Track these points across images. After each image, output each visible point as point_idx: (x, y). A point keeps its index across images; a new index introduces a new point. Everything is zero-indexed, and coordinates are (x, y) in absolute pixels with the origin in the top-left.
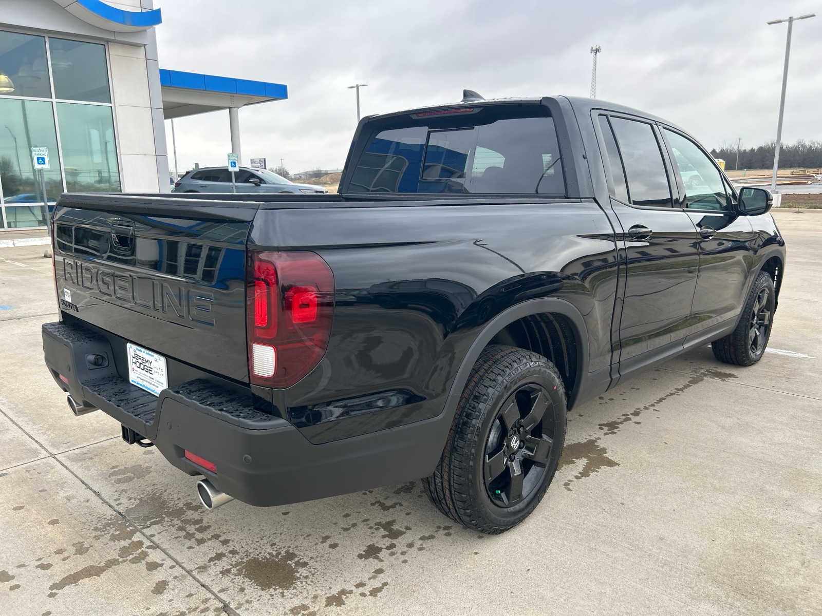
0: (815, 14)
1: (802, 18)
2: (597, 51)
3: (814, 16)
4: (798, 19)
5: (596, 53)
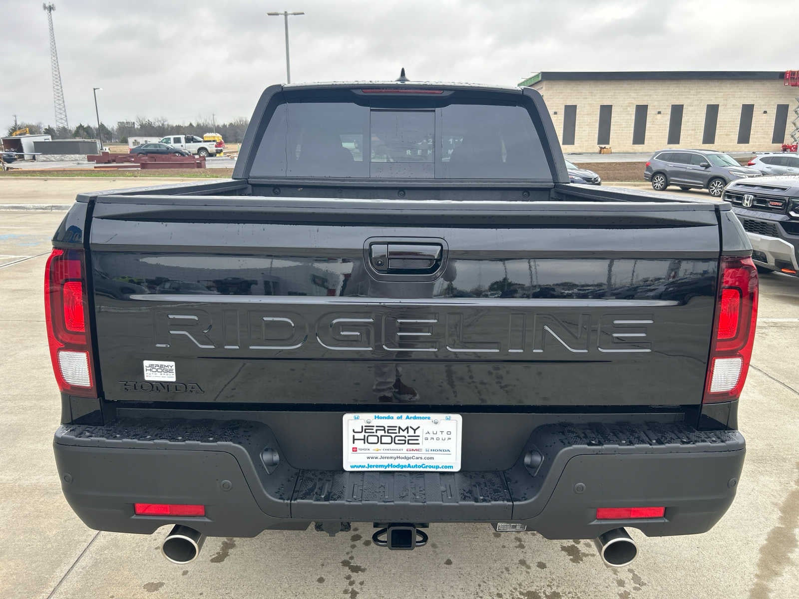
0: (305, 13)
1: (295, 14)
2: (51, 8)
3: (303, 14)
4: (292, 14)
5: (50, 11)
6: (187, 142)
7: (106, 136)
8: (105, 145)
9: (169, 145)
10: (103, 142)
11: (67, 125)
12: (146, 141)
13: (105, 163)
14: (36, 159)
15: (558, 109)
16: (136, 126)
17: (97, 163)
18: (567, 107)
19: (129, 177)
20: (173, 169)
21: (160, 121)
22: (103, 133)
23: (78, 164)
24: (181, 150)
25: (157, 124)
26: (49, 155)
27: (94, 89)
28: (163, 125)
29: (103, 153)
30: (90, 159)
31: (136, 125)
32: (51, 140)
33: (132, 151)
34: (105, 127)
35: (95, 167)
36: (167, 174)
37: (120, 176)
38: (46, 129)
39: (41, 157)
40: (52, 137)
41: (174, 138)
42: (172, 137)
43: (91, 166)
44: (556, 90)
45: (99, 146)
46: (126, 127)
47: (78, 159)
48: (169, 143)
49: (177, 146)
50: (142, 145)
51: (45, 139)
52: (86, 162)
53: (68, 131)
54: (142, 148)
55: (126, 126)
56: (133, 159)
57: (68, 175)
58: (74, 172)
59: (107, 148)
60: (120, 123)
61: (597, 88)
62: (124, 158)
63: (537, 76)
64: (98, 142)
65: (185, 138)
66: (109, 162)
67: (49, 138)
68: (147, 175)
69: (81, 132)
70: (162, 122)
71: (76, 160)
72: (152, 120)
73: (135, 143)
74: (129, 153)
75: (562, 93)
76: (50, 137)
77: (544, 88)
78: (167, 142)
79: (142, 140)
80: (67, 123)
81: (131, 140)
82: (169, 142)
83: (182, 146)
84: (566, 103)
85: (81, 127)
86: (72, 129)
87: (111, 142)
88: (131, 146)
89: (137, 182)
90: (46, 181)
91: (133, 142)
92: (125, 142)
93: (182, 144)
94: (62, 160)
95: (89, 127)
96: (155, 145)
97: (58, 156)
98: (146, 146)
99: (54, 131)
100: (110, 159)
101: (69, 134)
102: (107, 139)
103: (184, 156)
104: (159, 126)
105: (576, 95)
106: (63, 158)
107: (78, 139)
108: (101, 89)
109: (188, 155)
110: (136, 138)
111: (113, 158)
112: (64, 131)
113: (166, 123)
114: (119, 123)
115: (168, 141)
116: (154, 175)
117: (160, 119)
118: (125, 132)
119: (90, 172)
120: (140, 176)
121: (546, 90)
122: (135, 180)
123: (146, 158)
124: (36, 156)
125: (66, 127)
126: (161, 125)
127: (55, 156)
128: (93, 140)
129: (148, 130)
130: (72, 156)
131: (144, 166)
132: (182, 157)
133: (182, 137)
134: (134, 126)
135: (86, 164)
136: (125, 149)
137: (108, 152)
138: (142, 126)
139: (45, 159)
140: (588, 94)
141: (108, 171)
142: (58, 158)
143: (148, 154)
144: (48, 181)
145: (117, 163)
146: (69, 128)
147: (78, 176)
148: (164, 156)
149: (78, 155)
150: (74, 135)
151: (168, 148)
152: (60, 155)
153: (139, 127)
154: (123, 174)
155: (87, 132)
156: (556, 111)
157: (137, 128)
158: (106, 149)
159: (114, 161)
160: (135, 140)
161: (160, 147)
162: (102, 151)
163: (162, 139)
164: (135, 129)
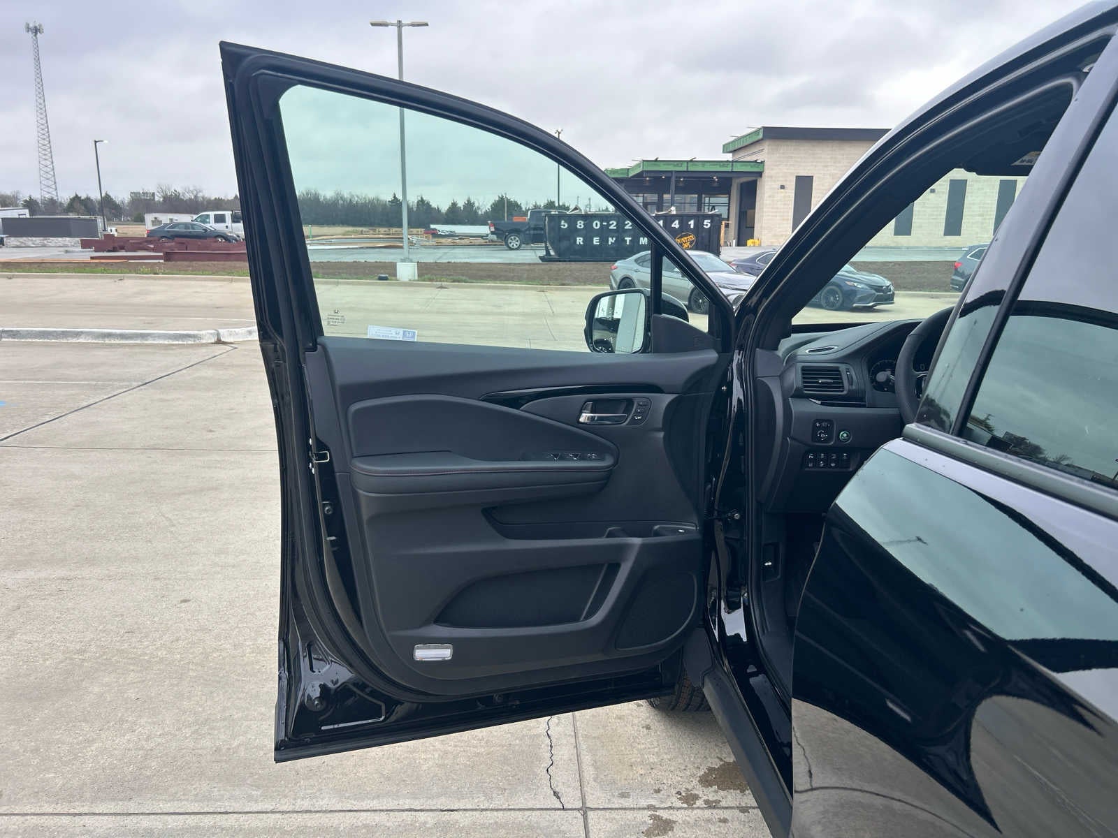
0: (429, 23)
1: (413, 25)
2: (36, 30)
3: (427, 25)
4: (408, 25)
5: (36, 34)
6: (234, 221)
7: (113, 211)
8: (110, 225)
9: (208, 226)
10: (108, 220)
11: (57, 196)
12: (171, 220)
13: (109, 251)
14: (5, 243)
15: (786, 181)
16: (157, 199)
17: (96, 251)
18: (799, 179)
19: (146, 274)
20: (215, 262)
21: (192, 192)
22: (108, 207)
23: (67, 252)
24: (225, 234)
25: (188, 196)
26: (25, 238)
27: (96, 142)
28: (196, 197)
29: (104, 235)
30: (85, 245)
31: (156, 197)
32: (28, 216)
33: (150, 233)
34: (112, 199)
35: (92, 258)
36: (206, 271)
37: (130, 272)
38: (26, 201)
39: (13, 241)
40: (30, 211)
41: (215, 215)
42: (212, 214)
43: (86, 255)
44: (783, 153)
45: (100, 225)
46: (141, 199)
47: (69, 244)
48: (206, 222)
49: (220, 227)
50: (166, 225)
51: (19, 215)
52: (80, 249)
53: (58, 204)
54: (166, 229)
55: (143, 197)
56: (152, 246)
57: (47, 270)
58: (58, 265)
59: (114, 229)
60: (134, 193)
61: (842, 152)
62: (138, 244)
63: (757, 132)
64: (100, 220)
65: (231, 215)
66: (114, 250)
67: (26, 213)
68: (175, 272)
69: (77, 205)
70: (195, 193)
71: (67, 246)
72: (179, 190)
73: (156, 221)
74: (146, 236)
75: (791, 157)
76: (27, 211)
77: (766, 151)
78: (204, 222)
79: (165, 218)
80: (57, 193)
81: (149, 218)
82: (208, 220)
83: (227, 227)
84: (799, 173)
85: (77, 198)
86: (63, 202)
87: (120, 220)
88: (149, 225)
89: (157, 282)
90: (10, 278)
91: (152, 221)
92: (140, 220)
93: (227, 224)
94: (44, 246)
95: (88, 199)
96: (186, 225)
97: (38, 240)
98: (171, 227)
99: (38, 203)
100: (116, 245)
101: (59, 208)
102: (116, 216)
103: (230, 241)
104: (190, 199)
105: (812, 162)
106: (45, 242)
107: (71, 216)
108: (106, 142)
109: (236, 240)
110: (157, 215)
111: (122, 244)
112: (52, 204)
113: (200, 195)
114: (132, 193)
115: (205, 219)
116: (185, 272)
117: (191, 189)
118: (141, 205)
119: (83, 265)
120: (163, 274)
121: (768, 153)
122: (155, 279)
123: (173, 244)
124: (5, 239)
125: (55, 198)
126: (193, 197)
127: (34, 239)
128: (93, 217)
129: (174, 203)
130: (60, 239)
131: (168, 257)
132: (227, 244)
133: (228, 214)
134: (154, 198)
135: (77, 252)
136: (139, 231)
137: (113, 235)
138: (166, 198)
139: (18, 244)
140: (829, 160)
141: (112, 264)
142: (38, 242)
143: (176, 239)
144: (14, 280)
145: (126, 251)
146: (60, 200)
147: (62, 272)
148: (199, 242)
149: (68, 239)
150: (64, 210)
151: (206, 230)
152: (42, 238)
153: (162, 200)
154: (135, 269)
155: (86, 206)
156: (783, 184)
157: (159, 201)
158: (111, 231)
159: (122, 248)
160: (156, 218)
161: (193, 229)
162: (106, 233)
163: (195, 217)
164: (155, 203)
